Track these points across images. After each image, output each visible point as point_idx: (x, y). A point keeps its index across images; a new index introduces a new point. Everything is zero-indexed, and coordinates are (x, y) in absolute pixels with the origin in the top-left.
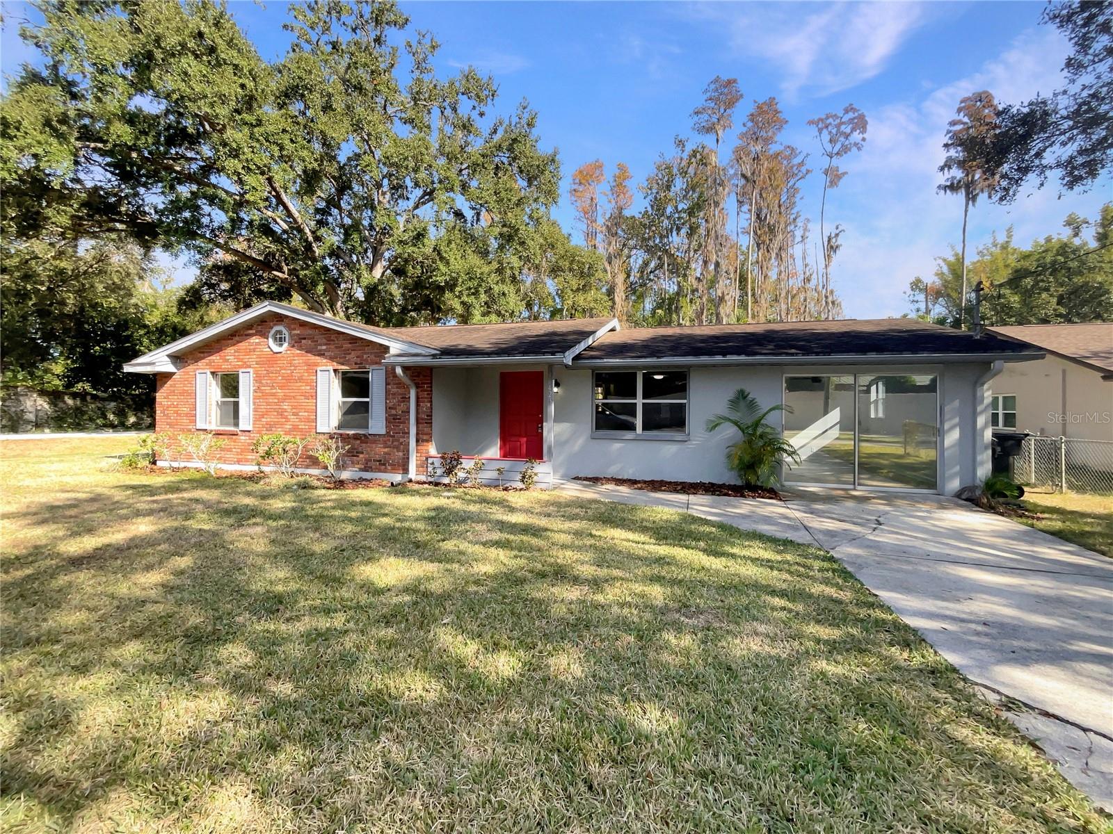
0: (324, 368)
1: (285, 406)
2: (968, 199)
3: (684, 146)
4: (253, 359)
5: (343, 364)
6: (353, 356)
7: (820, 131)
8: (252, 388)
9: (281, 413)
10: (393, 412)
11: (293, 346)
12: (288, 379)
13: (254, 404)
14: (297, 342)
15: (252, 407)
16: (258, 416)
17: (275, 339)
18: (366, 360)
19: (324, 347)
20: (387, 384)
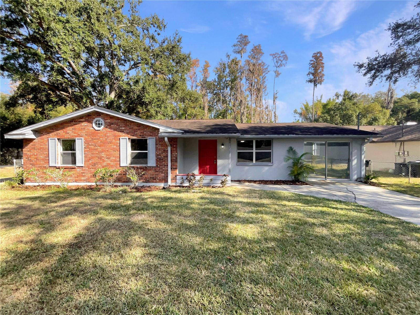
0: (123, 137)
1: (103, 155)
2: (314, 85)
3: (229, 57)
4: (83, 133)
5: (133, 136)
6: (139, 132)
7: (274, 58)
8: (83, 147)
9: (100, 158)
10: (159, 157)
11: (107, 127)
12: (104, 143)
13: (85, 154)
14: (109, 125)
15: (83, 155)
16: (87, 159)
17: (96, 124)
18: (145, 134)
19: (123, 128)
20: (156, 145)
